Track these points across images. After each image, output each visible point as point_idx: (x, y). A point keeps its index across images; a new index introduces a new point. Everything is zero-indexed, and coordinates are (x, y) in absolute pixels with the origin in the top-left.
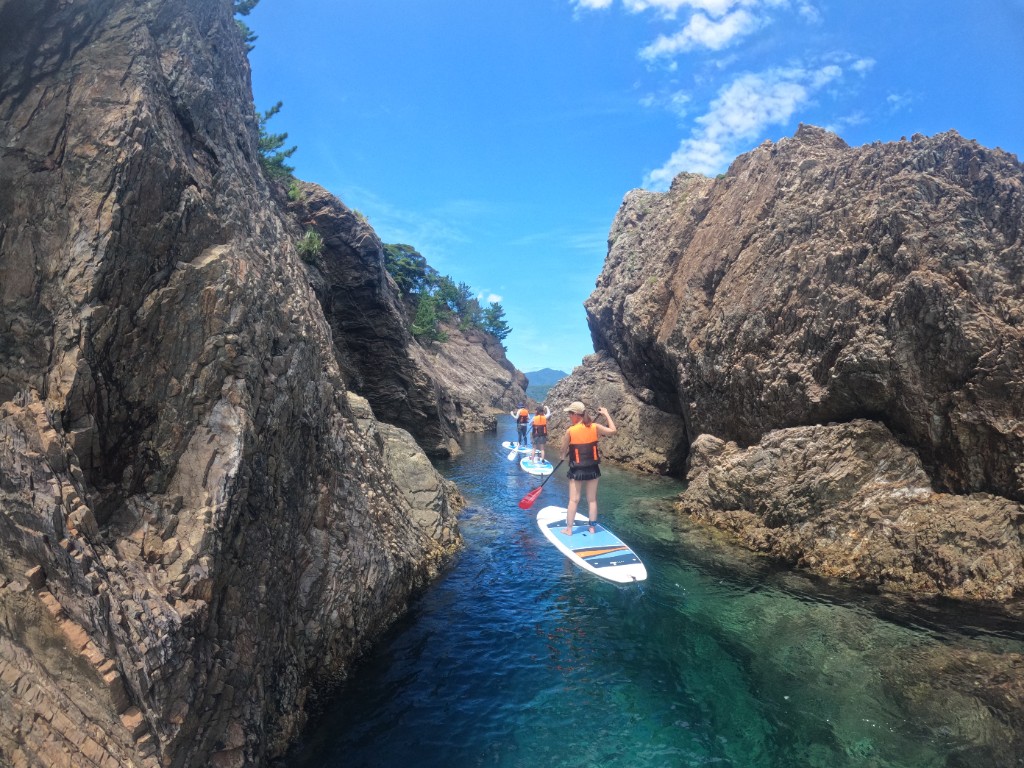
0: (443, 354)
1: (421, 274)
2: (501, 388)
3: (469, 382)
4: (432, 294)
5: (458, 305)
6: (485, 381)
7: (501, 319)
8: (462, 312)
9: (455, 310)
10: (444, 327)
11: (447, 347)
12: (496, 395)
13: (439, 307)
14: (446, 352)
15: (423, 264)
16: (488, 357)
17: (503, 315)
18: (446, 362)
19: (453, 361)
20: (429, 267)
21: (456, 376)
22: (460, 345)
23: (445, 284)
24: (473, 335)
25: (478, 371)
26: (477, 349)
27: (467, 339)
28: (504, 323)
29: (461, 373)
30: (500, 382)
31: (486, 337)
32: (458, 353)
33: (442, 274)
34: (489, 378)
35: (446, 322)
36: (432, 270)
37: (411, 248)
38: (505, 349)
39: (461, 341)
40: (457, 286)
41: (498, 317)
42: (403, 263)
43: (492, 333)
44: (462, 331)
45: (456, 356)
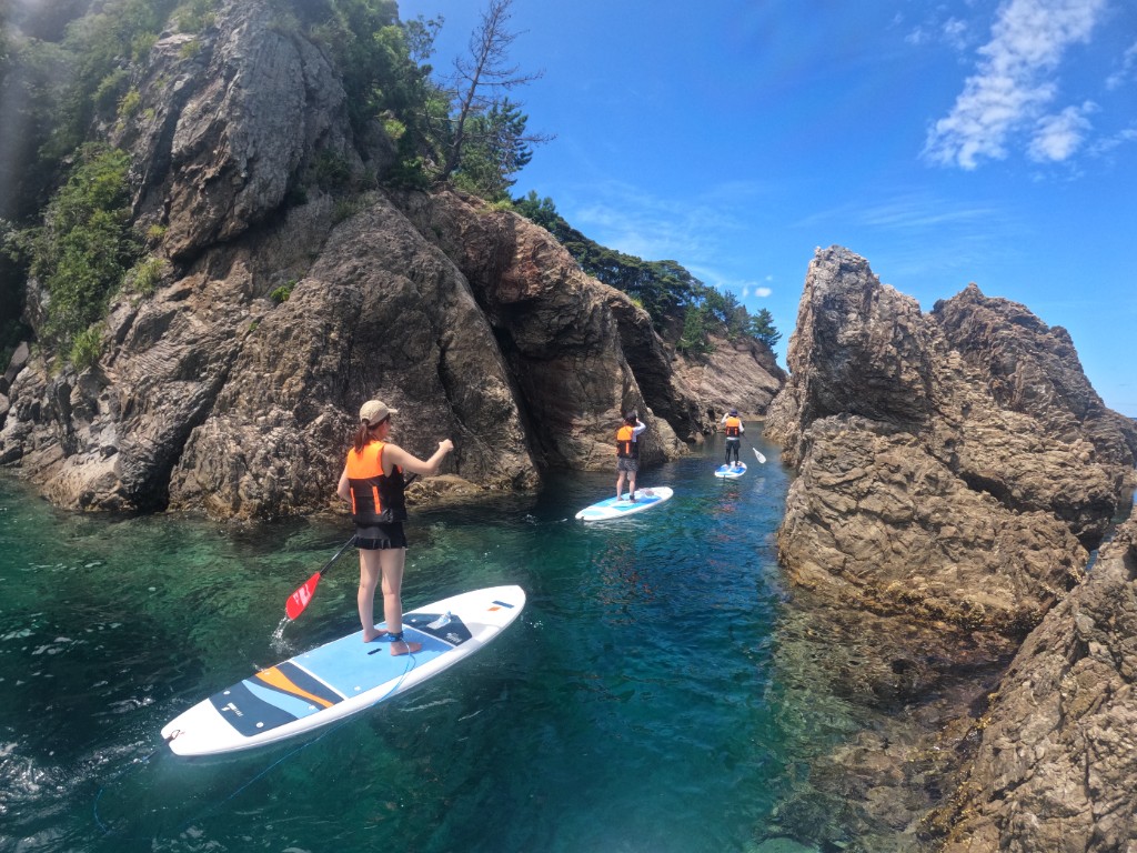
0: (711, 365)
1: (687, 288)
2: (768, 395)
3: (735, 391)
4: (698, 305)
5: (725, 314)
6: (753, 389)
7: (770, 325)
8: (729, 321)
9: (723, 319)
10: (712, 338)
11: (715, 358)
12: (762, 403)
13: (706, 319)
14: (714, 363)
15: (687, 276)
16: (757, 365)
17: (771, 322)
18: (713, 373)
19: (720, 372)
20: (694, 279)
21: (723, 386)
22: (728, 354)
23: (711, 294)
24: (741, 343)
25: (745, 380)
26: (745, 357)
27: (735, 348)
28: (773, 329)
29: (727, 382)
30: (767, 389)
31: (756, 344)
32: (726, 363)
33: (708, 285)
34: (756, 387)
35: (713, 332)
36: (697, 281)
37: (675, 263)
38: (775, 356)
39: (728, 350)
40: (723, 295)
41: (767, 324)
42: (668, 280)
43: (761, 340)
44: (730, 340)
45: (722, 366)
